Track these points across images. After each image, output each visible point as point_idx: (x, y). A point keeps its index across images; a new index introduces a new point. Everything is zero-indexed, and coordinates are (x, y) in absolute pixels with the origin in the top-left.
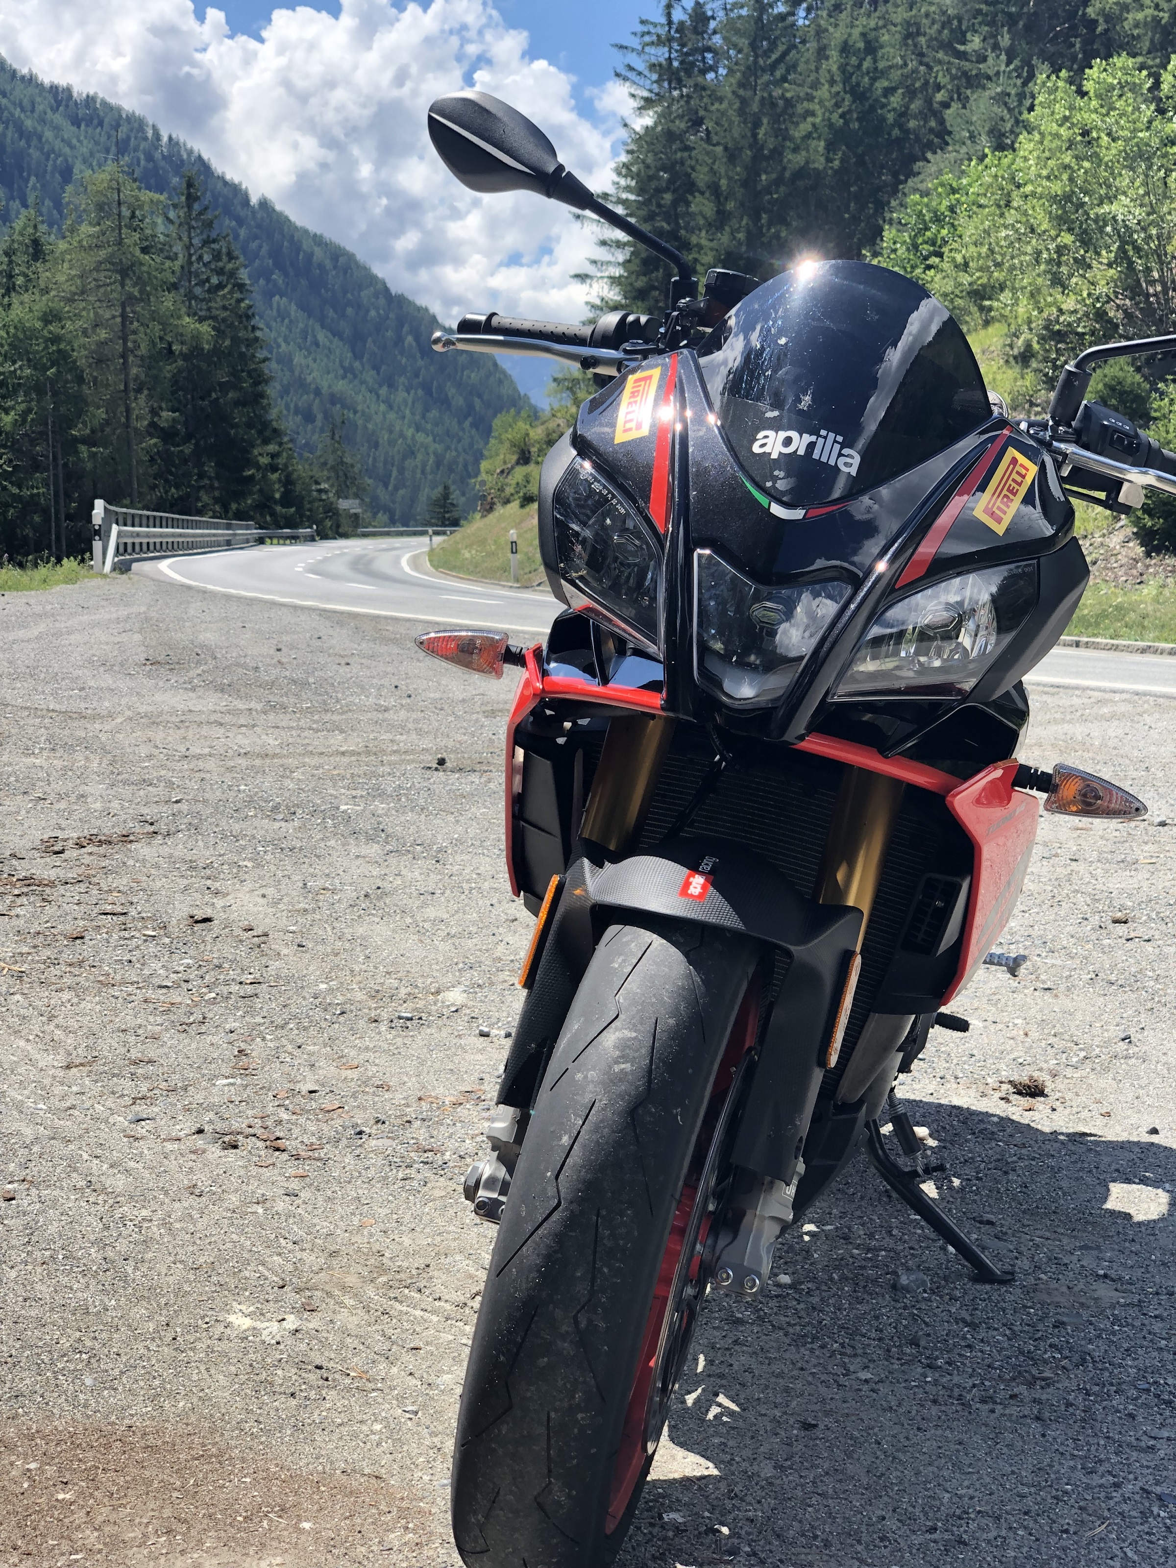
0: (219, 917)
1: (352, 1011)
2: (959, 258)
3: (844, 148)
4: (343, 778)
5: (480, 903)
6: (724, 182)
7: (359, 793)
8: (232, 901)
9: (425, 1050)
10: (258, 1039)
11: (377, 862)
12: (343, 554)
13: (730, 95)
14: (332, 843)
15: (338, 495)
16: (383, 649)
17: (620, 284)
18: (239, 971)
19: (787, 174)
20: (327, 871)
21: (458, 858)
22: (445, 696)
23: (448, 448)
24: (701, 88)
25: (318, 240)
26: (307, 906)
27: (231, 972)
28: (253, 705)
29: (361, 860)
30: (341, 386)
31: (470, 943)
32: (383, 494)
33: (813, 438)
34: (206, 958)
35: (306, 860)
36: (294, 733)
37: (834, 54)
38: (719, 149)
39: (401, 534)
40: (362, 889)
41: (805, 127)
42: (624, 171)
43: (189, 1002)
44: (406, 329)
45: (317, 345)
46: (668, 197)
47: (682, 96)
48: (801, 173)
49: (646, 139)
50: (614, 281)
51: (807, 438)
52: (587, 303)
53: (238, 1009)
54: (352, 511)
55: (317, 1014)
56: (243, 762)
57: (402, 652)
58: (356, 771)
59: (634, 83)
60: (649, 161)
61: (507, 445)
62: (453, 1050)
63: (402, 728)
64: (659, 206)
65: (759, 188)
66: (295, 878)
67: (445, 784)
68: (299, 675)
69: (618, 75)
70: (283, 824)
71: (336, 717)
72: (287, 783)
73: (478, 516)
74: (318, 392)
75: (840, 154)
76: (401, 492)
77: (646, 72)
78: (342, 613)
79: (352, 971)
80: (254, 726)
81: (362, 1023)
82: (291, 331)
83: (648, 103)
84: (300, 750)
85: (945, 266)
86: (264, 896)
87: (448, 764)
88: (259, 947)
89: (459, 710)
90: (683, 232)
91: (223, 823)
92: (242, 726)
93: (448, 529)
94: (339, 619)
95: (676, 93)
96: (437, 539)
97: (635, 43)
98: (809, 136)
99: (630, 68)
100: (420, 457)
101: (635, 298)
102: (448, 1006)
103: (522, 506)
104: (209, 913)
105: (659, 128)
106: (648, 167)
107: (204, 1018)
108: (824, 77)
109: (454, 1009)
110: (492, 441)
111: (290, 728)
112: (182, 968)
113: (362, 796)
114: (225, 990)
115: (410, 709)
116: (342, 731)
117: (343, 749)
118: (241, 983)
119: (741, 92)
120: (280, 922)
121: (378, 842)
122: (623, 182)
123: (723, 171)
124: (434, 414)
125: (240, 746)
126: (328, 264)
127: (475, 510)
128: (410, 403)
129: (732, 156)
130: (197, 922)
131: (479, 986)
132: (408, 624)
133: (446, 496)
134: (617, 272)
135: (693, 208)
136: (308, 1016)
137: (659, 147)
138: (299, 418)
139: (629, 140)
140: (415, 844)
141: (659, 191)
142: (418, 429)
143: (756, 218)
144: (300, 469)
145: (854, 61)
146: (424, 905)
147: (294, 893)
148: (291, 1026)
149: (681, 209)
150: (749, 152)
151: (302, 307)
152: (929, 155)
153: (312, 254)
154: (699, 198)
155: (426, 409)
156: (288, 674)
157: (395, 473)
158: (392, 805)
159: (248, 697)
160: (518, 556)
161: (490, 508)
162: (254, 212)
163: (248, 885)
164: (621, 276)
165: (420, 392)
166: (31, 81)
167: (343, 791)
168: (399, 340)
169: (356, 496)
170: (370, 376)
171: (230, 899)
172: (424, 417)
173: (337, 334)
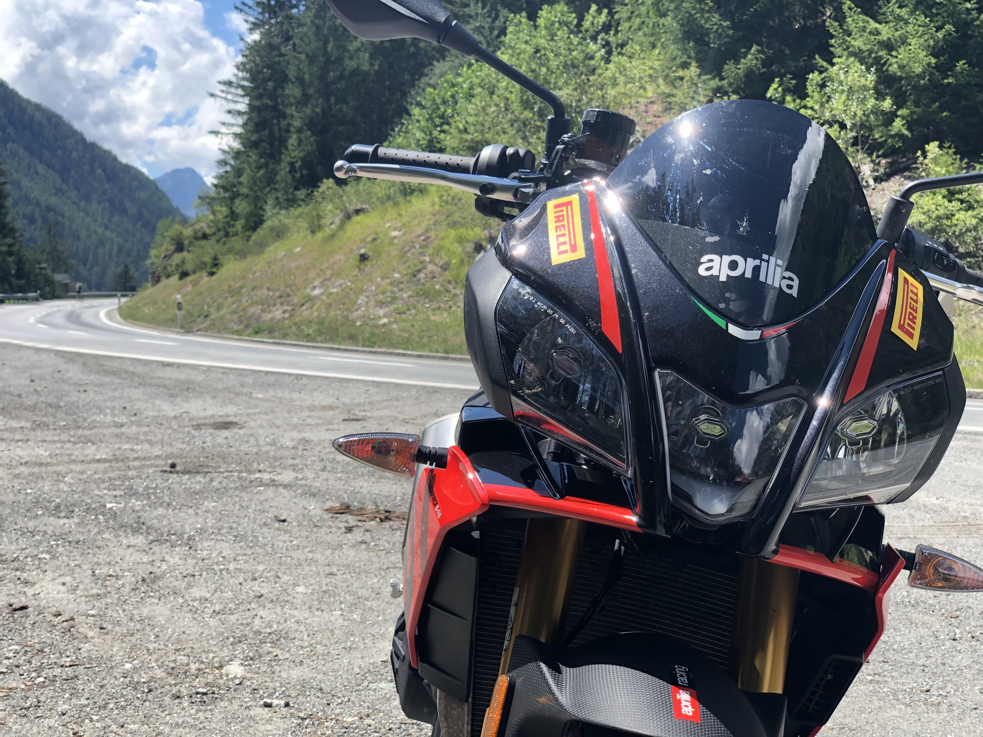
0: (32, 603)
1: (156, 688)
2: (461, 126)
3: (381, 58)
4: (103, 481)
5: (231, 582)
6: (307, 77)
7: (118, 493)
8: (39, 590)
9: (224, 723)
10: (87, 721)
11: (144, 550)
12: (59, 311)
13: (309, 23)
14: (106, 535)
15: (54, 271)
16: (107, 379)
17: (240, 138)
18: (58, 655)
19: (346, 73)
20: (108, 560)
21: (206, 544)
22: (160, 414)
23: (126, 241)
24: (290, 17)
25: (38, 107)
26: (99, 592)
27: (52, 656)
28: (23, 424)
29: (131, 550)
30: (54, 201)
31: (233, 618)
32: (83, 271)
33: (757, 262)
34: (29, 643)
35: (90, 551)
36: (58, 445)
38: (303, 56)
39: (99, 296)
40: (138, 574)
41: (356, 44)
42: (241, 67)
43: (23, 686)
44: (96, 165)
45: (37, 173)
46: (270, 85)
47: (277, 23)
48: (355, 72)
49: (254, 48)
50: (236, 135)
51: (752, 263)
52: (220, 149)
53: (64, 691)
54: (64, 282)
55: (129, 692)
56: (24, 470)
57: (122, 381)
58: (112, 475)
59: (246, 13)
60: (257, 62)
61: (168, 239)
62: (247, 722)
63: (135, 439)
64: (265, 89)
65: (329, 80)
66: (85, 567)
67: (181, 484)
68: (51, 399)
69: (236, 8)
70: (65, 521)
71: (86, 432)
72: (62, 486)
73: (149, 285)
74: (38, 204)
75: (378, 62)
76: (96, 269)
77: (254, 7)
78: (71, 353)
79: (148, 650)
80: (27, 441)
81: (167, 699)
82: (19, 165)
83: (255, 26)
84: (66, 459)
85: (453, 131)
86: (64, 584)
87: (178, 468)
88: (69, 631)
89: (175, 426)
90: (281, 107)
91: (20, 521)
92: (19, 441)
93: (130, 293)
94: (71, 357)
95: (273, 21)
96: (124, 300)
98: (358, 50)
99: (244, 4)
100: (108, 246)
101: (251, 147)
102: (232, 679)
103: (181, 278)
104: (23, 601)
105: (263, 42)
106: (257, 65)
107: (39, 702)
109: (237, 682)
110: (158, 237)
111: (55, 442)
112: (11, 655)
113: (121, 496)
114: (51, 674)
115: (139, 424)
116: (93, 443)
117: (98, 457)
118: (62, 666)
119: (316, 22)
120: (80, 607)
121: (142, 534)
122: (240, 74)
123: (306, 70)
124: (116, 218)
125: (20, 457)
126: (45, 123)
127: (147, 281)
128: (100, 211)
129: (312, 59)
130: (16, 610)
131: (252, 659)
132: (119, 361)
133: (126, 270)
134: (239, 130)
135: (287, 91)
136: (123, 696)
137: (264, 53)
138: (25, 221)
139: (244, 49)
140: (169, 534)
141: (265, 80)
142: (106, 228)
143: (328, 99)
144: (28, 255)
146: (189, 586)
147: (87, 581)
148: (111, 706)
149: (279, 92)
150: (322, 59)
151: (27, 149)
152: (435, 63)
153: (33, 116)
154: (290, 86)
155: (112, 215)
156: (43, 399)
157: (91, 257)
158: (145, 502)
159: (18, 418)
160: (183, 312)
161: (157, 280)
163: (50, 575)
164: (241, 134)
165: (107, 205)
167: (105, 492)
168: (92, 171)
169: (66, 272)
170: (73, 194)
171: (37, 588)
172: (110, 220)
173: (51, 167)
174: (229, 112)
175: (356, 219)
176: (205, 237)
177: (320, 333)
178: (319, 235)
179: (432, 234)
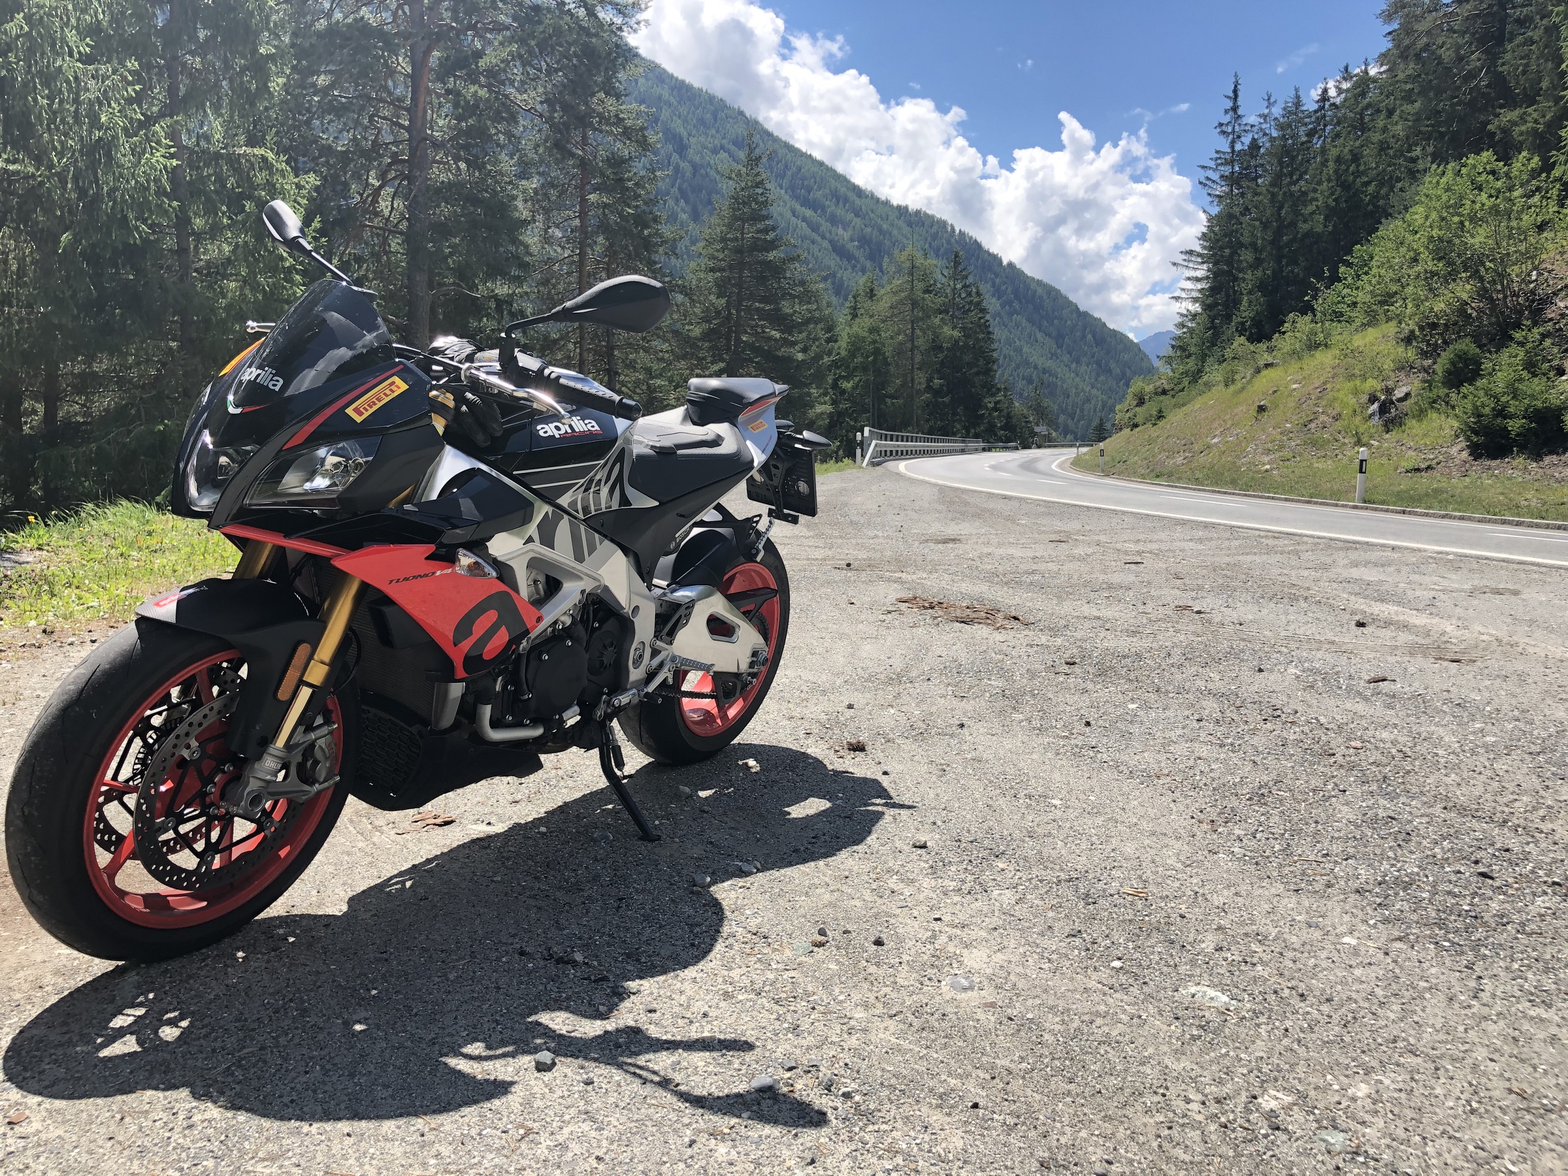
3: (1335, 218)
6: (1260, 242)
15: (1038, 424)
17: (1199, 302)
19: (1299, 236)
25: (1039, 283)
30: (1049, 364)
37: (1331, 164)
41: (1311, 208)
42: (1203, 237)
44: (1087, 331)
45: (1036, 341)
46: (1227, 251)
47: (1239, 193)
48: (1308, 234)
49: (1216, 219)
50: (1195, 300)
52: (1179, 313)
54: (1043, 433)
59: (1211, 187)
60: (1217, 231)
61: (1134, 395)
64: (1222, 256)
65: (1282, 244)
69: (1201, 183)
74: (1036, 367)
75: (1333, 222)
77: (1218, 181)
83: (1219, 198)
90: (1235, 271)
95: (1235, 192)
97: (1212, 164)
98: (1313, 213)
99: (1208, 178)
103: (1130, 430)
105: (1226, 213)
108: (1324, 177)
123: (1259, 235)
124: (1102, 378)
128: (1089, 372)
129: (1265, 226)
134: (1197, 295)
135: (1241, 257)
137: (1224, 223)
141: (1221, 248)
142: (1093, 387)
143: (1279, 262)
144: (1017, 410)
145: (1343, 167)
149: (1235, 258)
150: (1275, 224)
151: (1029, 320)
154: (1245, 251)
155: (1098, 375)
162: (1004, 268)
164: (1198, 298)
165: (1095, 366)
166: (887, 203)
168: (1084, 336)
170: (1066, 358)
172: (1096, 380)
173: (1048, 335)
174: (1189, 279)
175: (1265, 373)
176: (1164, 392)
177: (1207, 477)
178: (1232, 388)
179: (1329, 386)
